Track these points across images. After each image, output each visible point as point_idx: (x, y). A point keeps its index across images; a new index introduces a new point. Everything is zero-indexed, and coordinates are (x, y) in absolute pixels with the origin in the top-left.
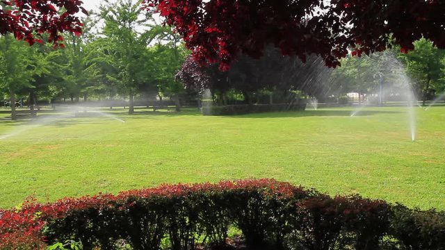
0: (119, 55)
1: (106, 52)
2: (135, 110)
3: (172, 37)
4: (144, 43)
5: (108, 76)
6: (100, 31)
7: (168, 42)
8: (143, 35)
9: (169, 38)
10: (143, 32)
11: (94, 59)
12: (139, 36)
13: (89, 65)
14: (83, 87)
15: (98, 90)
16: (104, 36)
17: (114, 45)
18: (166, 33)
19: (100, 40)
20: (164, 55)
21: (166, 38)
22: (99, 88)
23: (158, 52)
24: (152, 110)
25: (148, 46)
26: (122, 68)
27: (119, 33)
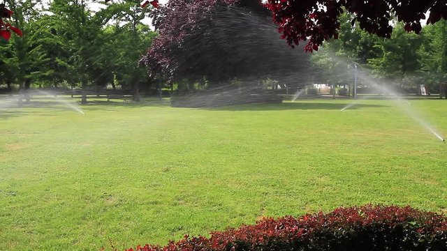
0: (69, 37)
1: (53, 31)
2: (88, 100)
3: (131, 18)
4: (99, 23)
5: (58, 60)
6: (47, 7)
7: (127, 23)
8: (98, 14)
9: (127, 19)
10: (98, 10)
11: (40, 40)
12: (93, 14)
13: (35, 46)
14: (28, 73)
15: (44, 76)
16: (50, 14)
17: (64, 23)
18: (124, 13)
19: (47, 17)
20: (123, 38)
21: (124, 18)
22: (47, 74)
23: (115, 34)
24: (106, 100)
25: (104, 27)
26: (74, 51)
27: (70, 10)
